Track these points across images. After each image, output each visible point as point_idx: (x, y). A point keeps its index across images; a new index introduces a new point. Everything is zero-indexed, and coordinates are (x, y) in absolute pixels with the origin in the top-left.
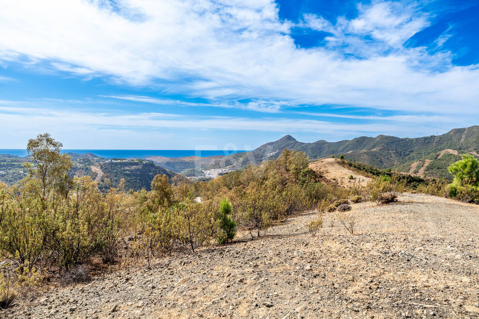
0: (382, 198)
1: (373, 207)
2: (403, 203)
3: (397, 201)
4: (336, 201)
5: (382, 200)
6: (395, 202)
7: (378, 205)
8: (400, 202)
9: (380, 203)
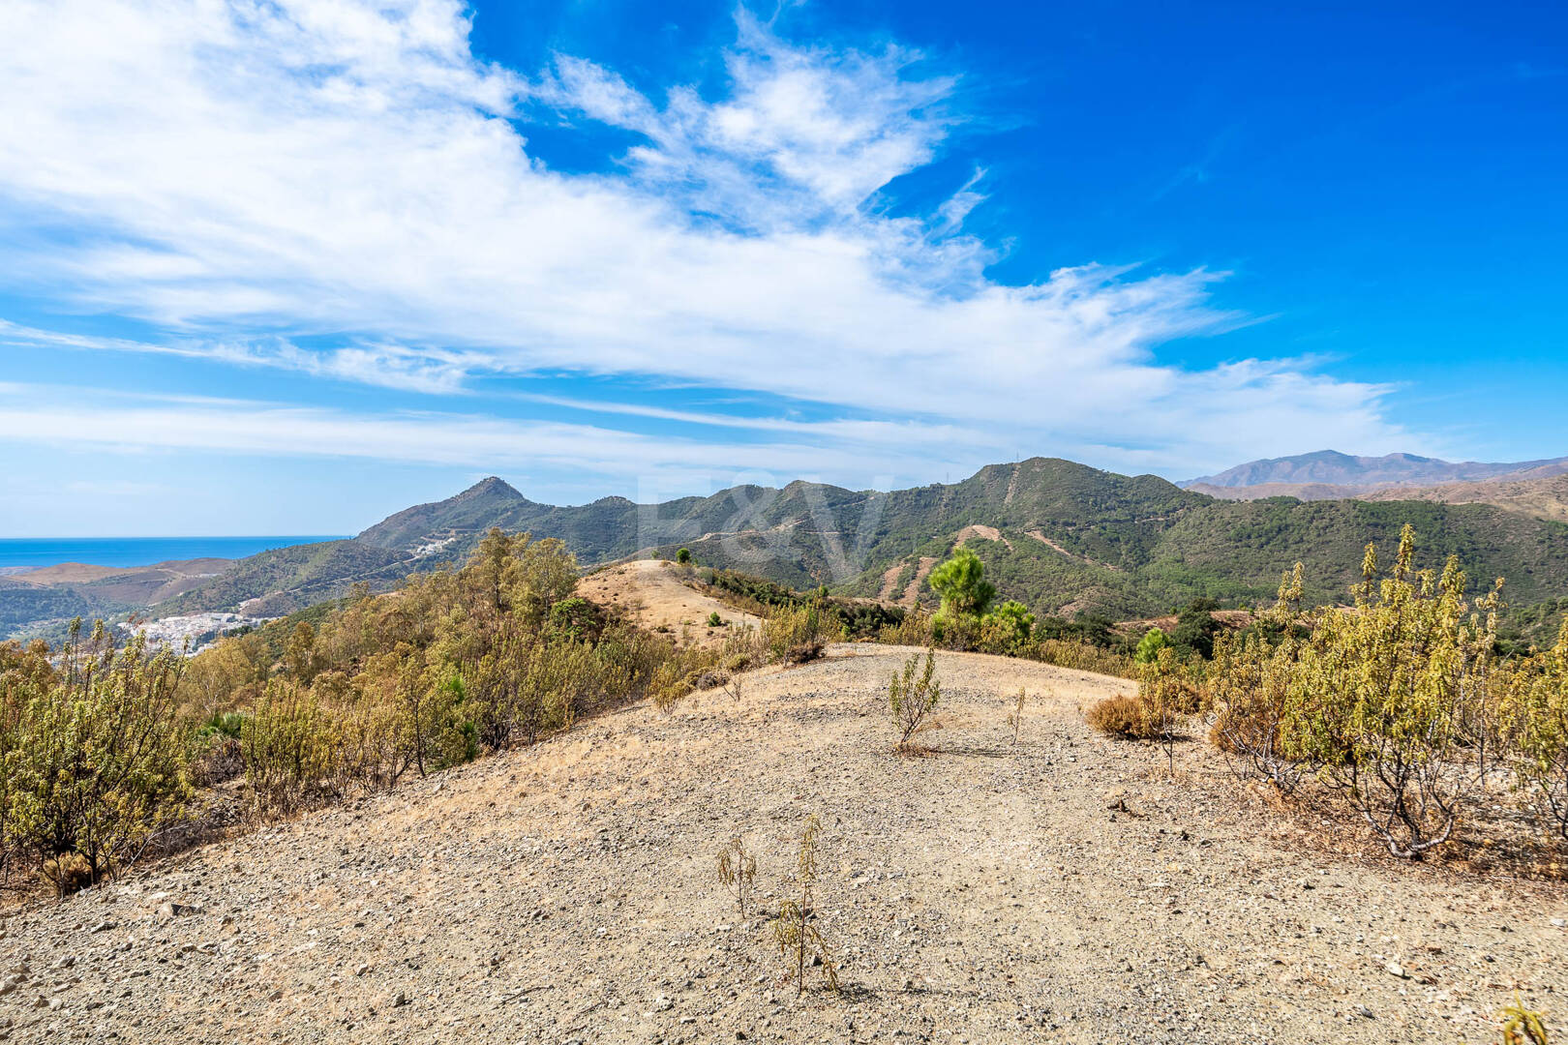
0: (794, 653)
1: (775, 672)
2: (836, 659)
3: (824, 655)
4: (689, 674)
5: (793, 656)
6: (819, 658)
7: (786, 668)
8: (830, 659)
9: (790, 664)
